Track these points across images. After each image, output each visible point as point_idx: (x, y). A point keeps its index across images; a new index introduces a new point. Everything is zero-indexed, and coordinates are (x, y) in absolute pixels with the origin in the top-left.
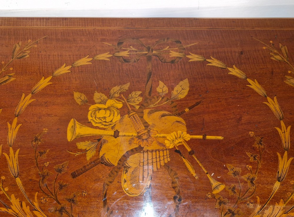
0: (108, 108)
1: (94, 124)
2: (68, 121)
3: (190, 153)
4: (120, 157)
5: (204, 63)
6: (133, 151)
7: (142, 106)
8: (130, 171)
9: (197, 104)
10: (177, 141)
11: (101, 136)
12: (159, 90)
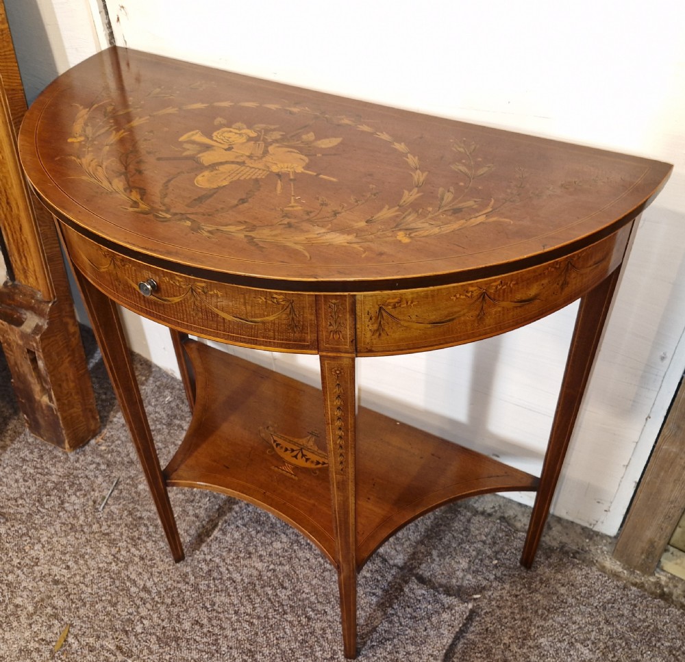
0: (240, 134)
1: (215, 138)
2: (193, 130)
3: (291, 180)
4: (216, 161)
5: (372, 134)
6: (233, 162)
7: (276, 141)
8: (216, 172)
9: (335, 154)
10: (286, 169)
11: (213, 146)
12: (304, 137)
